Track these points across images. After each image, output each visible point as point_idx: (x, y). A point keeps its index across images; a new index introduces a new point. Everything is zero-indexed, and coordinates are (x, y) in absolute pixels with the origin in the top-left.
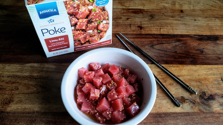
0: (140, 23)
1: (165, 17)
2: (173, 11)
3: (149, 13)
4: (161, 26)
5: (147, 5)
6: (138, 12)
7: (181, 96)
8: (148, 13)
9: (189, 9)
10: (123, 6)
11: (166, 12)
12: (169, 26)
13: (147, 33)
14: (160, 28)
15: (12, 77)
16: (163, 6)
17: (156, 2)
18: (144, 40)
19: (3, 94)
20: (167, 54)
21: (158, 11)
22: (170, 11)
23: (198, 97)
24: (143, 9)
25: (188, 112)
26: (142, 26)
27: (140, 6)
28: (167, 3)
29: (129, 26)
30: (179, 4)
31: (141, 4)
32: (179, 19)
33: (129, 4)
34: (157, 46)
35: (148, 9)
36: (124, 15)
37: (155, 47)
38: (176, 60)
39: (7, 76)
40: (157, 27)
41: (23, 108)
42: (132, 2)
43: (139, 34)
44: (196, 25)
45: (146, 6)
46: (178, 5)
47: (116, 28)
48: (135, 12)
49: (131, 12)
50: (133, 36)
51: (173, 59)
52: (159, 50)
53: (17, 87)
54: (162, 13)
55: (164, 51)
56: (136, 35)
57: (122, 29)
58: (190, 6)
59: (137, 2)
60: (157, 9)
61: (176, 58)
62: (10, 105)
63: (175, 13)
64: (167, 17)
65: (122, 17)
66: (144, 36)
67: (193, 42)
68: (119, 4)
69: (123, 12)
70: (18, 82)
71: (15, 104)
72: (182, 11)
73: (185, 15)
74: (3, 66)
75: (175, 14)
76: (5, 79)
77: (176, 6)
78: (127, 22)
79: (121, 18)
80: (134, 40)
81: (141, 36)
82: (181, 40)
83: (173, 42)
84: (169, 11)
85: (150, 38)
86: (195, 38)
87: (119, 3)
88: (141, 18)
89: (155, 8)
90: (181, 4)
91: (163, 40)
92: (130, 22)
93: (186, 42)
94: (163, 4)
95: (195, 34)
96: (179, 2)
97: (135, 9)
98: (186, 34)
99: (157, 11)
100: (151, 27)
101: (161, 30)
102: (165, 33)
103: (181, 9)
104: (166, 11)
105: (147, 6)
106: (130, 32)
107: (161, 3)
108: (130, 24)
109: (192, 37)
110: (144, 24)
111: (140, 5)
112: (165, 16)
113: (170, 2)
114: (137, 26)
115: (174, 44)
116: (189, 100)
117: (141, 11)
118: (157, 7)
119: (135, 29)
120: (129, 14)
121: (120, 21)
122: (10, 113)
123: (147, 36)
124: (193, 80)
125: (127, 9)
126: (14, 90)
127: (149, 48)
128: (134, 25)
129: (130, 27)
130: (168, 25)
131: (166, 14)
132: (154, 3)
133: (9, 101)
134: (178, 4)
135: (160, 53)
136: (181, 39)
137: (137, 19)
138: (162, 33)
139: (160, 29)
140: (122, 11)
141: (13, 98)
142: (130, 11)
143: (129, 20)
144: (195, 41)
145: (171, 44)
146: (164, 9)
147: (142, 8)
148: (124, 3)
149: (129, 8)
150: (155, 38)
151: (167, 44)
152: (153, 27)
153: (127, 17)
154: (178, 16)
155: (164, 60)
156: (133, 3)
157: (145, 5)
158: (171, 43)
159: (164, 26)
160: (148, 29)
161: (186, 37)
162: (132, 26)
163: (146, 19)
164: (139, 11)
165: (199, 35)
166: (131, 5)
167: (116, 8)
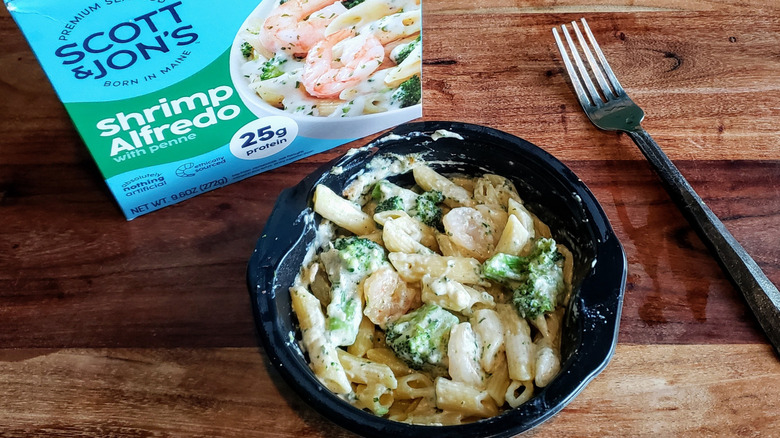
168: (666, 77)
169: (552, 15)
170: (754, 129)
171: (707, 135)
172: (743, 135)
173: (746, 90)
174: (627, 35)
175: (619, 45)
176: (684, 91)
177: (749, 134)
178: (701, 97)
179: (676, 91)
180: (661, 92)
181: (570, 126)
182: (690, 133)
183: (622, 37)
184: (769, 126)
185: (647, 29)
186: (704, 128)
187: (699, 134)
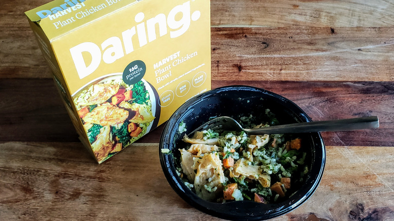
0: (238, 58)
1: (295, 44)
2: (313, 30)
3: (261, 36)
4: (283, 64)
5: (257, 19)
6: (236, 34)
7: (310, 212)
8: (258, 36)
9: (347, 26)
11: (298, 34)
12: (300, 64)
13: (251, 79)
14: (280, 68)
16: (293, 21)
17: (278, 13)
21: (281, 31)
22: (306, 32)
23: (347, 215)
24: (247, 29)
26: (243, 64)
27: (243, 22)
28: (301, 14)
29: (215, 65)
30: (327, 16)
31: (244, 18)
32: (325, 48)
33: (219, 18)
35: (259, 29)
40: (275, 67)
42: (227, 13)
44: (361, 61)
45: (255, 23)
46: (326, 18)
48: (232, 34)
49: (222, 35)
54: (289, 36)
56: (228, 83)
58: (352, 20)
59: (236, 14)
60: (279, 28)
63: (317, 35)
64: (298, 43)
67: (350, 97)
72: (333, 31)
73: (338, 40)
75: (317, 37)
77: (322, 20)
78: (212, 55)
82: (323, 92)
83: (306, 96)
84: (305, 31)
86: (355, 87)
88: (241, 47)
89: (274, 25)
90: (332, 15)
91: (283, 93)
92: (218, 55)
93: (334, 98)
94: (292, 17)
95: (356, 80)
96: (330, 11)
97: (231, 29)
98: (337, 79)
99: (278, 31)
100: (262, 65)
101: (283, 71)
102: (289, 79)
103: (330, 26)
104: (298, 31)
105: (258, 21)
106: (216, 78)
107: (290, 13)
108: (218, 61)
109: (348, 86)
110: (247, 60)
111: (243, 20)
112: (294, 41)
113: (309, 12)
114: (231, 64)
116: (326, 220)
117: (243, 33)
118: (278, 23)
119: (226, 71)
120: (218, 40)
124: (340, 179)
125: (215, 28)
128: (227, 62)
129: (218, 66)
130: (299, 62)
131: (297, 38)
132: (275, 14)
134: (325, 16)
136: (324, 90)
137: (233, 49)
138: (282, 78)
139: (281, 70)
142: (221, 33)
143: (217, 51)
144: (354, 95)
145: (299, 102)
146: (295, 27)
147: (247, 26)
149: (220, 26)
152: (266, 67)
153: (213, 47)
154: (323, 42)
156: (229, 15)
157: (252, 20)
158: (301, 99)
159: (290, 64)
160: (254, 71)
161: (336, 87)
162: (221, 65)
163: (253, 50)
164: (240, 34)
165: (364, 83)
166: (224, 20)
168: (262, 51)
169: (218, 28)
170: (295, 70)
171: (275, 72)
172: (290, 72)
173: (294, 56)
174: (248, 36)
175: (244, 39)
176: (268, 56)
177: (292, 72)
178: (275, 58)
179: (265, 56)
180: (258, 56)
181: (220, 68)
182: (268, 71)
183: (246, 36)
184: (301, 69)
185: (256, 33)
186: (274, 69)
187: (272, 72)
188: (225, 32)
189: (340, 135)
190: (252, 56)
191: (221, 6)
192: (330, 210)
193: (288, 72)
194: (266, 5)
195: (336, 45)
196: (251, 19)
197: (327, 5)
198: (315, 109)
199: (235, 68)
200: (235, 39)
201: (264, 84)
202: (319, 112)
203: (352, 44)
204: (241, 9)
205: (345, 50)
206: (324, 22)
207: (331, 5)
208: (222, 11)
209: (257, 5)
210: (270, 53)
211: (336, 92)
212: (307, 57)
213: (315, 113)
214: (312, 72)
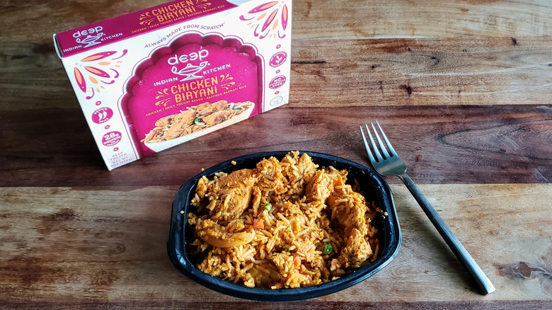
0: (405, 78)
1: (471, 58)
2: (491, 42)
3: (428, 49)
4: (461, 84)
5: (420, 27)
6: (398, 47)
7: (520, 261)
8: (424, 49)
9: (532, 35)
10: (358, 34)
11: (473, 46)
12: (482, 85)
13: (426, 104)
14: (458, 89)
15: (105, 221)
16: (464, 29)
17: (444, 20)
18: (418, 121)
19: (93, 261)
20: (480, 158)
21: (452, 43)
22: (482, 43)
24: (410, 40)
25: (537, 299)
26: (412, 85)
27: (403, 32)
28: (473, 21)
29: (378, 87)
30: (506, 23)
31: (404, 26)
32: (508, 63)
33: (372, 27)
34: (452, 137)
35: (424, 40)
36: (364, 57)
37: (447, 139)
38: (504, 172)
39: (95, 218)
40: (451, 88)
41: (143, 294)
42: (381, 20)
43: (404, 107)
45: (418, 32)
46: (504, 25)
47: (344, 93)
48: (392, 47)
49: (379, 48)
50: (390, 113)
51: (494, 170)
52: (458, 147)
53: (121, 245)
54: (462, 48)
55: (471, 149)
56: (398, 108)
57: (361, 96)
58: (536, 27)
59: (392, 21)
60: (449, 39)
61: (504, 165)
62: (112, 287)
63: (496, 47)
64: (475, 58)
65: (359, 63)
66: (418, 112)
67: (548, 124)
68: (348, 28)
69: (359, 50)
70: (122, 234)
71: (122, 284)
72: (514, 42)
73: (522, 53)
74: (81, 196)
75: (497, 49)
76: (92, 226)
77: (500, 28)
78: (373, 75)
79: (355, 66)
80: (393, 123)
81: (411, 112)
82: (514, 119)
83: (495, 124)
84: (480, 42)
85: (435, 116)
87: (348, 25)
88: (406, 63)
89: (442, 35)
90: (511, 21)
91: (467, 120)
92: (379, 74)
93: (528, 125)
94: (463, 24)
96: (508, 16)
97: (389, 41)
98: (528, 102)
99: (448, 43)
100: (435, 86)
101: (462, 94)
102: (472, 103)
103: (511, 35)
104: (473, 42)
105: (421, 30)
106: (382, 103)
107: (459, 20)
108: (381, 82)
109: (543, 111)
110: (416, 79)
111: (403, 29)
112: (470, 56)
113: (482, 18)
114: (397, 85)
115: (495, 129)
116: (540, 270)
117: (406, 46)
118: (447, 32)
119: (393, 94)
120: (376, 55)
121: (354, 74)
122: (114, 304)
123: (426, 112)
124: (549, 223)
125: (370, 40)
126: (115, 251)
127: (434, 141)
128: (391, 83)
129: (381, 88)
130: (480, 81)
131: (472, 51)
132: (441, 21)
133: (108, 277)
134: (503, 22)
135: (462, 155)
136: (515, 116)
137: (396, 66)
138: (463, 101)
139: (460, 92)
140: (358, 46)
141: (117, 270)
142: (378, 45)
143: (377, 69)
145: (488, 131)
146: (467, 37)
147: (409, 37)
148: (360, 24)
149: (375, 38)
150: (447, 115)
151: (478, 132)
152: (441, 88)
153: (372, 63)
154: (504, 56)
155: (472, 173)
156: (385, 23)
157: (415, 30)
158: (489, 128)
159: (469, 84)
160: (428, 93)
161: (529, 112)
162: (385, 86)
163: (421, 67)
164: (401, 46)
166: (379, 29)
167: (341, 40)
188: (383, 45)
189: (542, 170)
190: (422, 74)
191: (371, 12)
192: (543, 258)
193: (468, 94)
194: (427, 9)
195: (521, 59)
196: (412, 28)
197: (503, 8)
198: (508, 139)
199: (403, 90)
200: (398, 53)
201: (442, 109)
202: (513, 143)
203: (540, 58)
204: (397, 15)
205: (533, 66)
206: (502, 30)
207: (508, 8)
208: (374, 18)
209: (417, 9)
210: (442, 70)
211: (529, 118)
212: (488, 75)
213: (508, 144)
214: (496, 93)
